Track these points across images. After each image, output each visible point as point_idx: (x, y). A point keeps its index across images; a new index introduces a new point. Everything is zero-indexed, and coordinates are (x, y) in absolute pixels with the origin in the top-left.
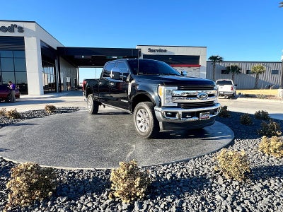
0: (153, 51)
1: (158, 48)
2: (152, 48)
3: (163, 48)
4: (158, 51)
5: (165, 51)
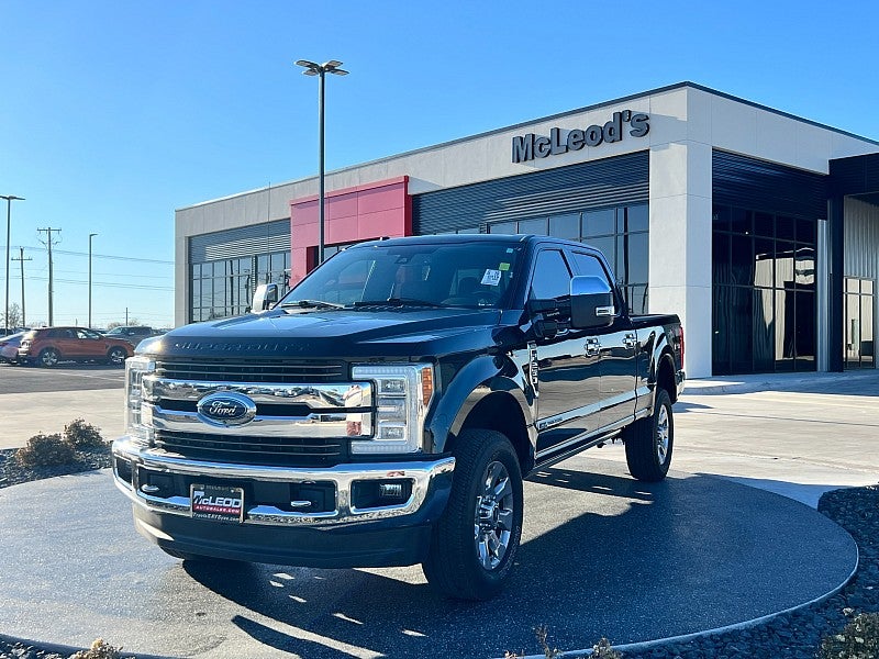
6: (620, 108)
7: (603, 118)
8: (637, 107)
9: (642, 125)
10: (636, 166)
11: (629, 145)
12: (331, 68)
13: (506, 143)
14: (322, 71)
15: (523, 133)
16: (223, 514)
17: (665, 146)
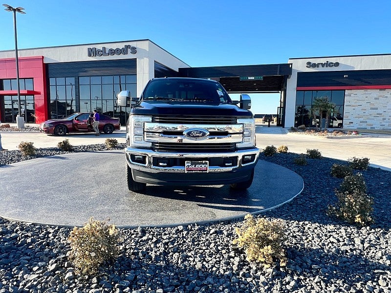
0: (314, 65)
1: (323, 61)
2: (313, 61)
3: (334, 60)
4: (323, 65)
5: (337, 64)
6: (127, 44)
7: (121, 46)
8: (132, 44)
9: (134, 50)
10: (132, 64)
11: (130, 56)
12: (19, 10)
13: (85, 49)
14: (15, 10)
15: (91, 47)
16: (199, 170)
17: (142, 58)
